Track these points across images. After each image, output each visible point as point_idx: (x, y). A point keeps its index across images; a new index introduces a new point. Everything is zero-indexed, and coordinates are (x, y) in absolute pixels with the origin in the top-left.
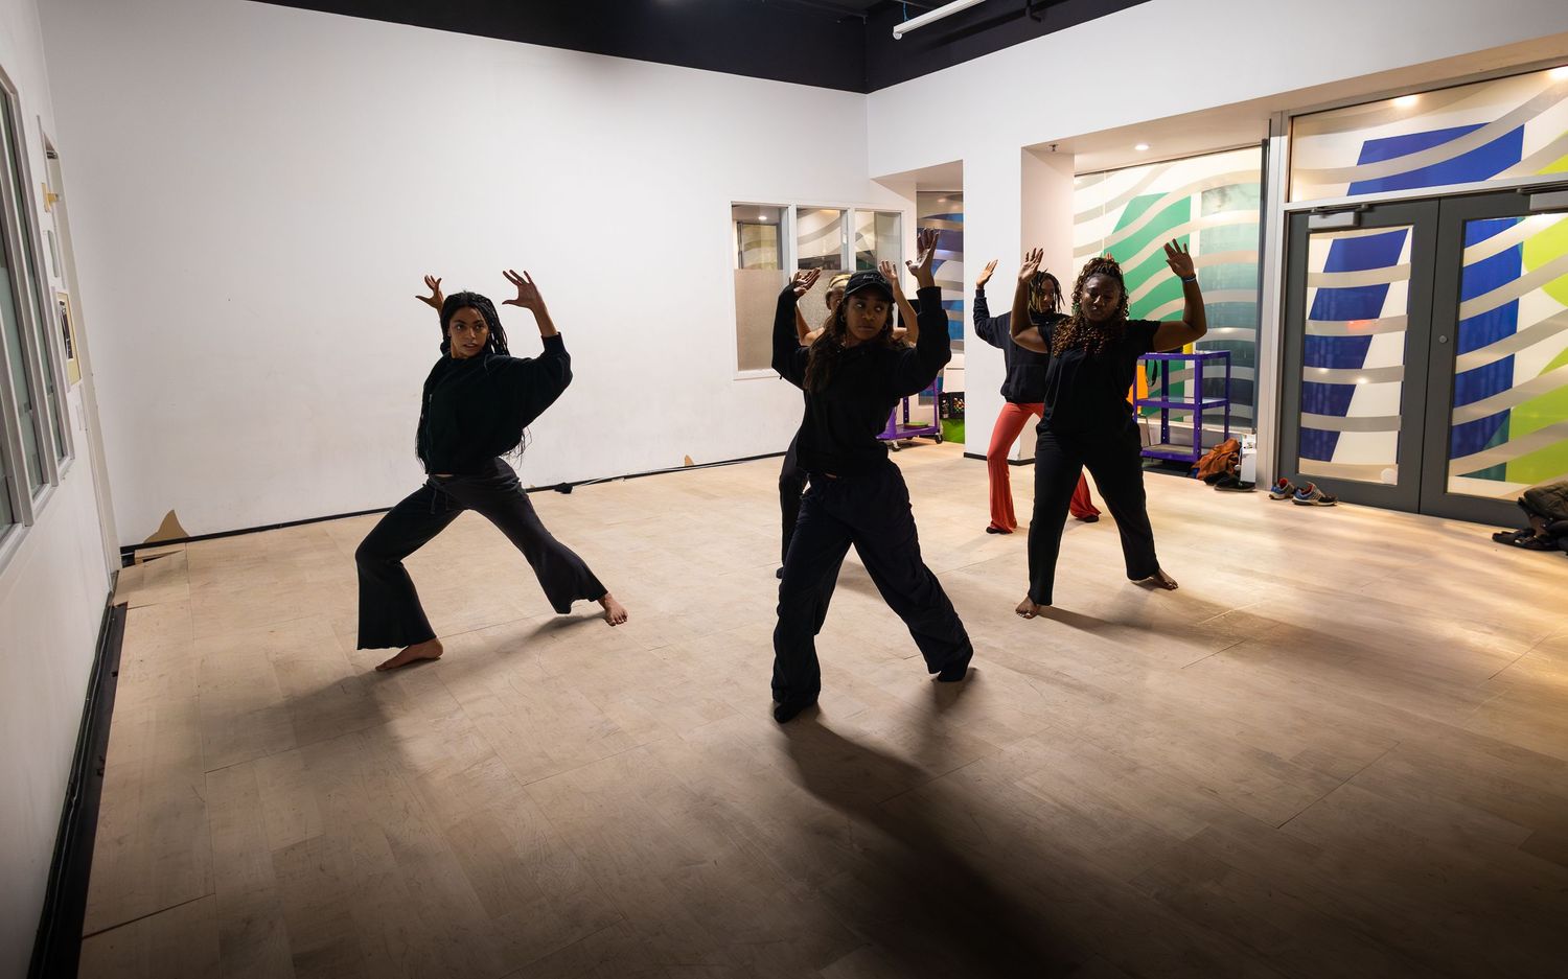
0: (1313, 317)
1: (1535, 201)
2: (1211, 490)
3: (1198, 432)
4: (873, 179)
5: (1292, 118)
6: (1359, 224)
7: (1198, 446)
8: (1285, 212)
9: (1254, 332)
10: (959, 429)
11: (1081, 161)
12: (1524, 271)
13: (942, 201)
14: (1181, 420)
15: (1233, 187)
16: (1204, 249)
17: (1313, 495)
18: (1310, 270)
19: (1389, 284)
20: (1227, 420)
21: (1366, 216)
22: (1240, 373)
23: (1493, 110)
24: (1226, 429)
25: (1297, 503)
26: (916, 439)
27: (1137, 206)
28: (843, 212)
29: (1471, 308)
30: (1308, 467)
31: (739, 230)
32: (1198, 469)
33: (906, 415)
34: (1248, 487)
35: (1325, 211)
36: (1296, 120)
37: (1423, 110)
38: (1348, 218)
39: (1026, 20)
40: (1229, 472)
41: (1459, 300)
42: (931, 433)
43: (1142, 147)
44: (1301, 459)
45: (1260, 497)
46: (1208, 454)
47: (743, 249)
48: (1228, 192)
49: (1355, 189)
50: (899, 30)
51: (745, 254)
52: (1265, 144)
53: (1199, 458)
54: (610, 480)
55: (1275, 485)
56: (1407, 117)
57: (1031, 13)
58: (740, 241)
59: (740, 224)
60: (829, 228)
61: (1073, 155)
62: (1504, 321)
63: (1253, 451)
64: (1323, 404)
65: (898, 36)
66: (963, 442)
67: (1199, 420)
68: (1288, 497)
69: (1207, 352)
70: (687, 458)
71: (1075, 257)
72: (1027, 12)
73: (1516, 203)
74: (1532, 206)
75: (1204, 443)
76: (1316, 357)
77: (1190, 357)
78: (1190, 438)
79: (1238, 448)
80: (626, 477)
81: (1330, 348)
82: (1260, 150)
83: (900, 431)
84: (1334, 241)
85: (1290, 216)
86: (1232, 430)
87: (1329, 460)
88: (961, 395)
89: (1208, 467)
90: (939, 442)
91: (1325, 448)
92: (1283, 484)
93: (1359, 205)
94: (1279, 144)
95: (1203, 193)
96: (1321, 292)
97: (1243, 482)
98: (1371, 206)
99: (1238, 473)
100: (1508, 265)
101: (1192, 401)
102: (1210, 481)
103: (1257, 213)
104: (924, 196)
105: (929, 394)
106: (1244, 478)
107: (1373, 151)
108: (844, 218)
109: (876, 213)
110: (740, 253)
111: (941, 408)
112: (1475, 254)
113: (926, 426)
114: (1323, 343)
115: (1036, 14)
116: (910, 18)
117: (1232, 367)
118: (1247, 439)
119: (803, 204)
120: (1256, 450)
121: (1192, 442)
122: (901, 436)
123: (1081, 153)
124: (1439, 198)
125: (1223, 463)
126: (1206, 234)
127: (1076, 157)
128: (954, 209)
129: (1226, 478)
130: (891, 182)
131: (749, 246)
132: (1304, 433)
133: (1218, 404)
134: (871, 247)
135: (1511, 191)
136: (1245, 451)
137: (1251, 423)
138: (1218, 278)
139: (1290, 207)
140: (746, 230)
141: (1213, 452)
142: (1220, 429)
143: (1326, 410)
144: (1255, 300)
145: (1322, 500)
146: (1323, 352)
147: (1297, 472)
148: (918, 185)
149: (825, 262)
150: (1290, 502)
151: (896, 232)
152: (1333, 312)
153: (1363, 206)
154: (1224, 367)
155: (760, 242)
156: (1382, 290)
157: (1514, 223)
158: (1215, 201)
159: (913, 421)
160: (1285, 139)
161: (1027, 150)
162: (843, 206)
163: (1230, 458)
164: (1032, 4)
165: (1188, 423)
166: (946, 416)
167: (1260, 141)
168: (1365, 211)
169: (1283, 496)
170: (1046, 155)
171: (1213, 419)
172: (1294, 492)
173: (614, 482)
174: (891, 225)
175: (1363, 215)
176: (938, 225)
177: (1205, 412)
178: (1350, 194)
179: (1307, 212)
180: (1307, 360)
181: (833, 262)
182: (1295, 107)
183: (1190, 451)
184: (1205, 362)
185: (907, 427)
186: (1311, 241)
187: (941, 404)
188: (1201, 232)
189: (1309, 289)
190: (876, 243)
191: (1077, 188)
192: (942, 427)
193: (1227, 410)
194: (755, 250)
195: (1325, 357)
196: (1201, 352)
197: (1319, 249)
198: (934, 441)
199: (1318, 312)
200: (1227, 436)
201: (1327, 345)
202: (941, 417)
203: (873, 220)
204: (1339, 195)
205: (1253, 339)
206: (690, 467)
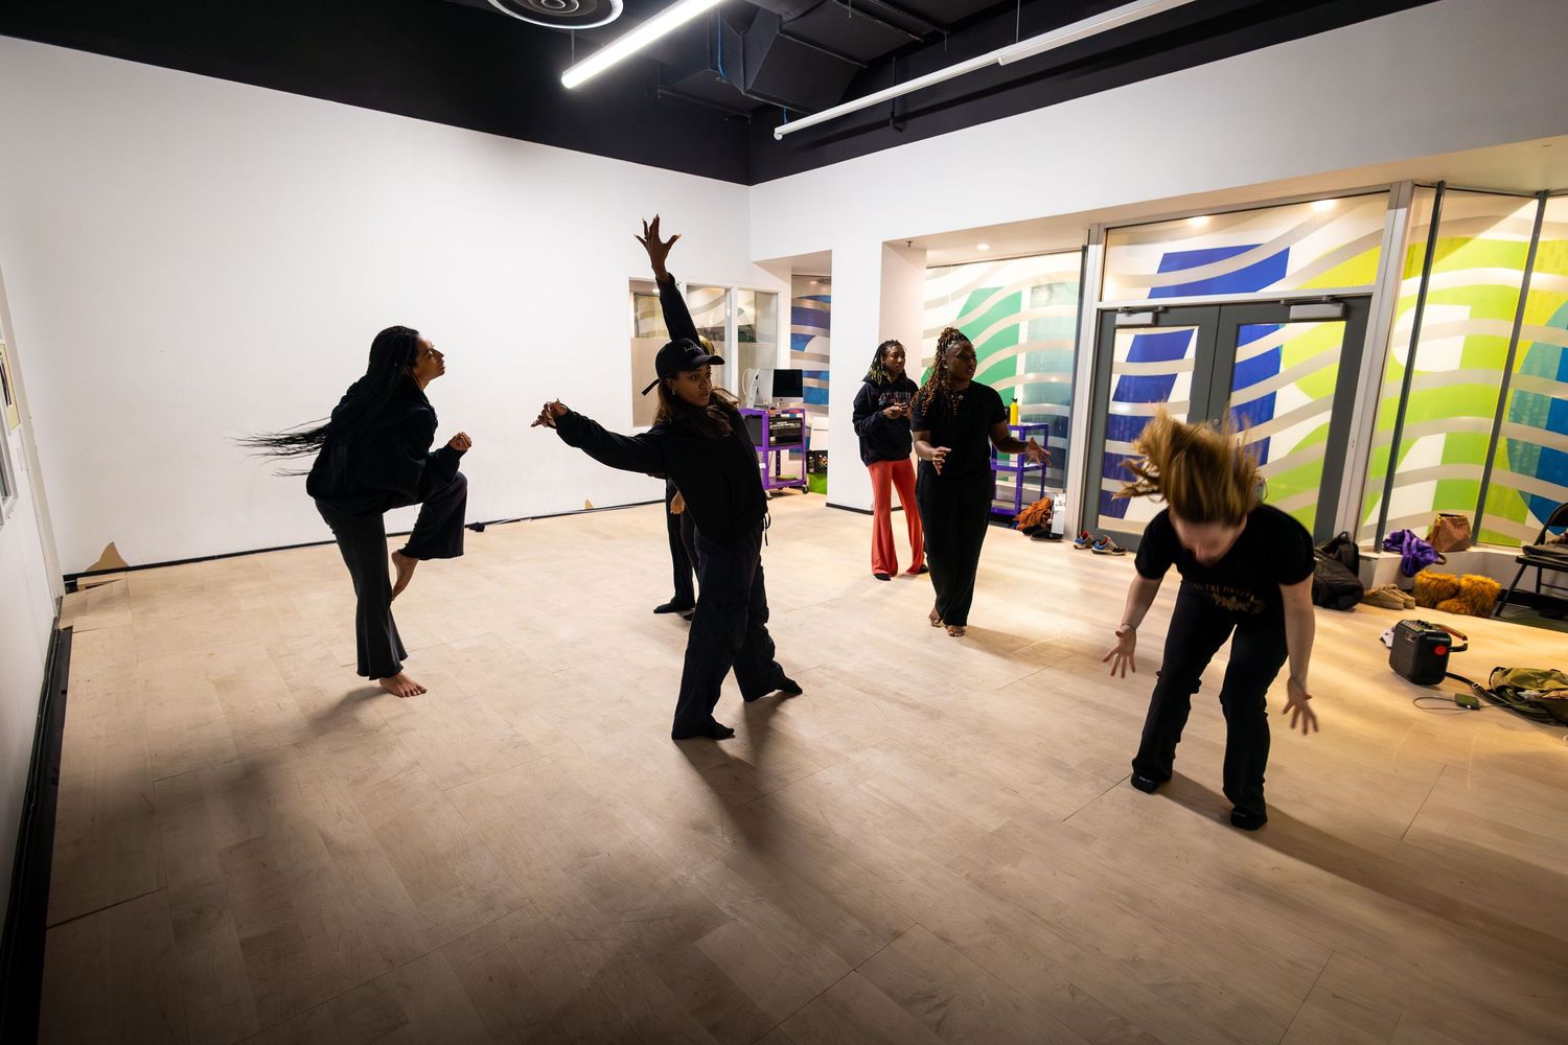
0: (1116, 399)
1: (1295, 311)
2: (1028, 540)
3: (1019, 491)
4: (756, 263)
5: (1108, 229)
6: (1156, 323)
7: (1019, 500)
8: (1098, 310)
9: (1068, 408)
10: (822, 482)
11: (933, 256)
12: (1282, 369)
13: (814, 283)
14: (1006, 479)
15: (1061, 284)
16: (1031, 337)
17: (1108, 546)
18: (1115, 359)
19: (1176, 375)
20: (1043, 482)
21: (1162, 316)
22: (1055, 441)
23: (1266, 233)
24: (1043, 489)
25: (1095, 552)
26: (786, 490)
27: (978, 296)
28: (727, 290)
29: (1240, 397)
30: (1106, 523)
31: (636, 300)
32: (1018, 522)
33: (778, 469)
34: (1057, 538)
35: (1130, 311)
36: (1110, 231)
37: (1213, 229)
38: (1147, 318)
39: (889, 130)
40: (1043, 525)
41: (1231, 390)
42: (798, 485)
43: (983, 247)
44: (1100, 516)
45: (1066, 546)
46: (1027, 509)
47: (639, 317)
48: (1056, 289)
49: (1155, 293)
50: (780, 132)
51: (641, 323)
52: (1085, 250)
53: (1019, 513)
54: (518, 520)
55: (1078, 537)
56: (1199, 235)
57: (894, 123)
58: (636, 310)
59: (636, 295)
60: (715, 304)
61: (925, 250)
62: (1263, 410)
63: (1062, 508)
64: (1120, 473)
65: (778, 137)
66: (826, 493)
67: (1020, 481)
68: (1088, 547)
69: (1030, 424)
70: (587, 502)
71: (924, 337)
72: (891, 122)
73: (1279, 312)
74: (1292, 316)
75: (1023, 501)
76: (1117, 432)
77: (1016, 428)
78: (1012, 495)
79: (1050, 505)
80: (533, 518)
81: (1128, 425)
82: (1080, 254)
83: (772, 482)
84: (1136, 337)
85: (1102, 313)
86: (1047, 489)
87: (1122, 517)
88: (825, 453)
89: (1025, 521)
90: (805, 492)
91: (1119, 507)
92: (1085, 536)
93: (1157, 307)
94: (1095, 251)
95: (1033, 288)
96: (1123, 378)
97: (1054, 535)
98: (1166, 309)
99: (1050, 526)
100: (1269, 364)
101: (1015, 465)
102: (1027, 532)
103: (1076, 307)
104: (798, 278)
105: (798, 451)
106: (1054, 530)
107: (1171, 262)
108: (728, 295)
109: (757, 293)
110: (636, 321)
111: (808, 464)
112: (1246, 352)
113: (795, 479)
114: (1123, 421)
115: (898, 125)
116: (790, 121)
117: (1049, 437)
118: (1059, 499)
119: (693, 281)
120: (1065, 508)
121: (1014, 499)
122: (773, 487)
123: (931, 249)
124: (1221, 305)
125: (1038, 518)
126: (1034, 323)
127: (929, 253)
128: (823, 291)
129: (1040, 530)
130: (770, 266)
131: (644, 316)
132: (1105, 496)
133: (1037, 468)
134: (752, 322)
135: (1278, 302)
136: (1056, 508)
137: (1061, 484)
138: (1042, 361)
139: (1103, 305)
140: (643, 301)
141: (1030, 507)
142: (1037, 488)
143: (1123, 476)
144: (1071, 382)
145: (1115, 550)
146: (1122, 428)
147: (1097, 526)
148: (793, 269)
149: (711, 333)
150: (1089, 551)
151: (773, 309)
152: (1131, 395)
153: (1160, 308)
154: (1043, 437)
155: (654, 311)
156: (1171, 379)
157: (1277, 329)
158: (1044, 295)
159: (784, 474)
160: (1101, 247)
161: (890, 246)
162: (728, 285)
163: (1044, 513)
164: (896, 115)
165: (1012, 483)
166: (812, 470)
167: (1080, 246)
168: (1161, 312)
169: (1084, 546)
170: (904, 249)
171: (1033, 480)
172: (1094, 543)
173: (522, 521)
174: (768, 303)
175: (1159, 315)
176: (809, 304)
177: (1025, 474)
178: (1150, 297)
179: (1116, 311)
180: (1109, 435)
181: (718, 333)
182: (1110, 221)
183: (1012, 506)
184: (1027, 432)
185: (778, 480)
186: (1117, 335)
187: (808, 460)
188: (1030, 322)
189: (1113, 375)
190: (756, 317)
191: (928, 279)
192: (808, 480)
193: (1044, 473)
194: (649, 319)
195: (1123, 432)
196: (1025, 424)
197: (1124, 342)
198: (800, 492)
199: (1120, 395)
200: (1042, 494)
201: (1125, 423)
202: (808, 472)
203: (753, 298)
204: (1141, 298)
205: (1067, 414)
206: (590, 510)
